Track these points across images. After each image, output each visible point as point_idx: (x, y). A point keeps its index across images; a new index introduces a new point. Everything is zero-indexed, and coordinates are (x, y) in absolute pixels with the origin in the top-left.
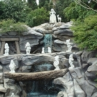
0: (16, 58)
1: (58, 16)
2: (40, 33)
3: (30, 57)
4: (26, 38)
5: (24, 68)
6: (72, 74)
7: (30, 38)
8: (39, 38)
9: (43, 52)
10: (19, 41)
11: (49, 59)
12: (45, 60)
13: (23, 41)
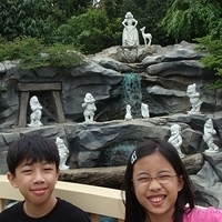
0: (64, 133)
1: (142, 30)
2: (114, 69)
3: (97, 129)
4: (77, 82)
5: (82, 156)
6: (217, 167)
7: (88, 82)
8: (112, 82)
9: (128, 115)
10: (60, 91)
11: (147, 133)
12: (136, 135)
13: (70, 90)
